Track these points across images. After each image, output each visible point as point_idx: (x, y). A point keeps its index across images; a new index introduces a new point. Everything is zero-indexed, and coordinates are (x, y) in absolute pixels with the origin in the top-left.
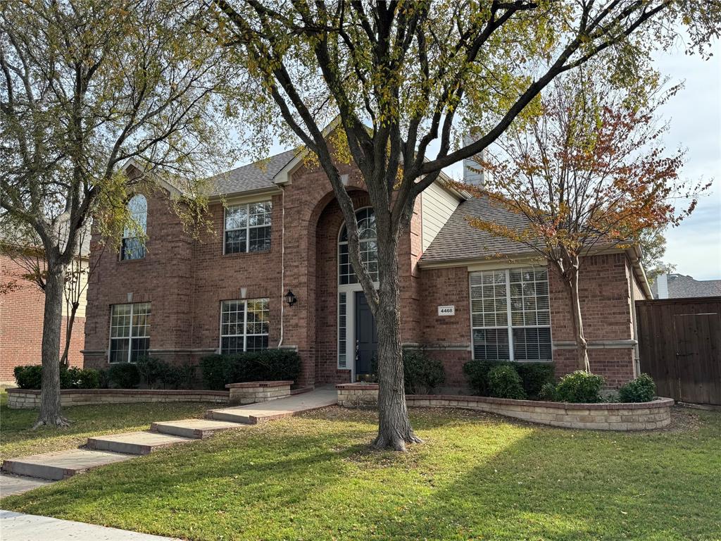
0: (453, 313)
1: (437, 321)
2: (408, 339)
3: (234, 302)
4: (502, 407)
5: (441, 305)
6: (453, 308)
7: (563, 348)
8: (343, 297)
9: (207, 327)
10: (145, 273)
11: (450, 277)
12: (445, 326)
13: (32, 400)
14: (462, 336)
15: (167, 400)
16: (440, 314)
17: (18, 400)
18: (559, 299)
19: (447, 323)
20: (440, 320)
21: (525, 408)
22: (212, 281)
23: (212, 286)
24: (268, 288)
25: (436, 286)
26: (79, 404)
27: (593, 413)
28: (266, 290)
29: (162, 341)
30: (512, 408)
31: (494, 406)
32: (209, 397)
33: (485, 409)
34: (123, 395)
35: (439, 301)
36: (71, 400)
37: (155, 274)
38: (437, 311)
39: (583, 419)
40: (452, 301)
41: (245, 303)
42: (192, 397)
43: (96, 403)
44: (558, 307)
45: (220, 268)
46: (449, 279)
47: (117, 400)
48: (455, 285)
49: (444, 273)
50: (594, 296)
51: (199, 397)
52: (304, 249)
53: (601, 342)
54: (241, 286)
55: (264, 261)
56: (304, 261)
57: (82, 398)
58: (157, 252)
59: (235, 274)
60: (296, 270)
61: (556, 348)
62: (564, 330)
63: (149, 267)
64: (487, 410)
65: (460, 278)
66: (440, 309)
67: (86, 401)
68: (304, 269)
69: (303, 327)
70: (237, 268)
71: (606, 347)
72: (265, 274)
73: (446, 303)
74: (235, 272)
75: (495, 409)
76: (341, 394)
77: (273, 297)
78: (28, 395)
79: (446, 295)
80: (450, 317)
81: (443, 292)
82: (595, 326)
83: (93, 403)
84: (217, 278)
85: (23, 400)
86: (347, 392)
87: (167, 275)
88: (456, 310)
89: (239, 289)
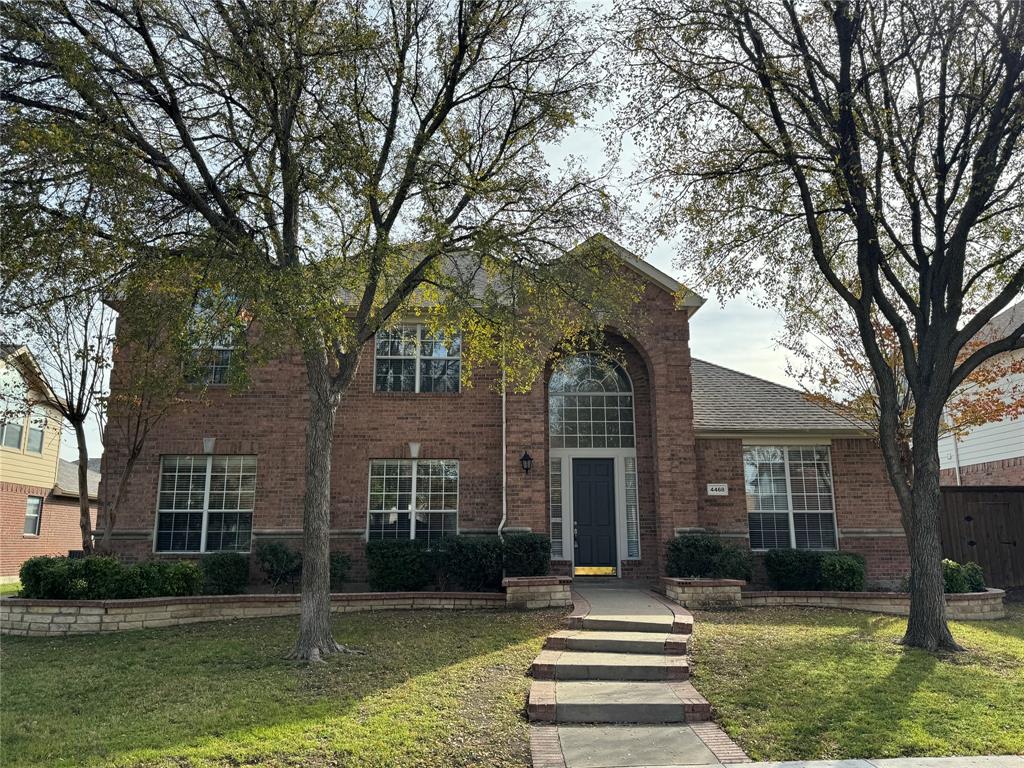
0: (725, 493)
1: (706, 501)
2: (692, 523)
3: (392, 463)
4: (859, 601)
5: (710, 482)
6: (725, 486)
7: (852, 535)
8: (558, 464)
9: (345, 497)
10: (242, 408)
11: (721, 449)
12: (717, 508)
13: (97, 619)
14: (739, 520)
15: (348, 609)
16: (710, 493)
17: (56, 620)
18: (845, 482)
19: (719, 505)
20: (710, 501)
21: (897, 601)
22: (355, 429)
23: (356, 436)
24: (457, 446)
25: (704, 459)
26: (182, 621)
27: (972, 603)
28: (454, 449)
29: (281, 517)
30: (876, 602)
31: (844, 601)
32: (428, 602)
33: (832, 605)
34: (261, 604)
35: (707, 478)
36: (168, 615)
37: (265, 412)
38: (706, 489)
39: (964, 610)
40: (725, 479)
41: (415, 465)
42: (395, 602)
43: (213, 619)
44: (843, 491)
45: (370, 411)
46: (720, 452)
47: (251, 612)
48: (727, 460)
49: (714, 444)
50: (879, 481)
51: (411, 602)
52: (539, 398)
53: (889, 530)
54: (410, 440)
55: (450, 407)
56: (539, 414)
57: (189, 612)
58: (269, 377)
59: (398, 421)
60: (526, 425)
61: (842, 536)
62: (850, 516)
63: (252, 400)
64: (836, 605)
65: (732, 452)
66: (710, 487)
67: (194, 616)
68: (538, 424)
69: (538, 502)
70: (402, 414)
71: (894, 535)
72: (452, 426)
73: (718, 481)
74: (398, 418)
75: (846, 603)
76: (683, 592)
77: (466, 459)
78: (83, 611)
79: (717, 471)
80: (724, 497)
81: (713, 467)
82: (880, 512)
83: (207, 619)
84: (365, 426)
85: (71, 619)
86: (691, 590)
87: (291, 415)
88: (730, 489)
89: (407, 444)
